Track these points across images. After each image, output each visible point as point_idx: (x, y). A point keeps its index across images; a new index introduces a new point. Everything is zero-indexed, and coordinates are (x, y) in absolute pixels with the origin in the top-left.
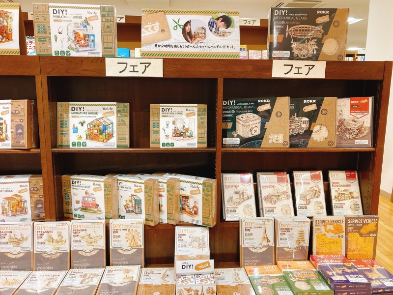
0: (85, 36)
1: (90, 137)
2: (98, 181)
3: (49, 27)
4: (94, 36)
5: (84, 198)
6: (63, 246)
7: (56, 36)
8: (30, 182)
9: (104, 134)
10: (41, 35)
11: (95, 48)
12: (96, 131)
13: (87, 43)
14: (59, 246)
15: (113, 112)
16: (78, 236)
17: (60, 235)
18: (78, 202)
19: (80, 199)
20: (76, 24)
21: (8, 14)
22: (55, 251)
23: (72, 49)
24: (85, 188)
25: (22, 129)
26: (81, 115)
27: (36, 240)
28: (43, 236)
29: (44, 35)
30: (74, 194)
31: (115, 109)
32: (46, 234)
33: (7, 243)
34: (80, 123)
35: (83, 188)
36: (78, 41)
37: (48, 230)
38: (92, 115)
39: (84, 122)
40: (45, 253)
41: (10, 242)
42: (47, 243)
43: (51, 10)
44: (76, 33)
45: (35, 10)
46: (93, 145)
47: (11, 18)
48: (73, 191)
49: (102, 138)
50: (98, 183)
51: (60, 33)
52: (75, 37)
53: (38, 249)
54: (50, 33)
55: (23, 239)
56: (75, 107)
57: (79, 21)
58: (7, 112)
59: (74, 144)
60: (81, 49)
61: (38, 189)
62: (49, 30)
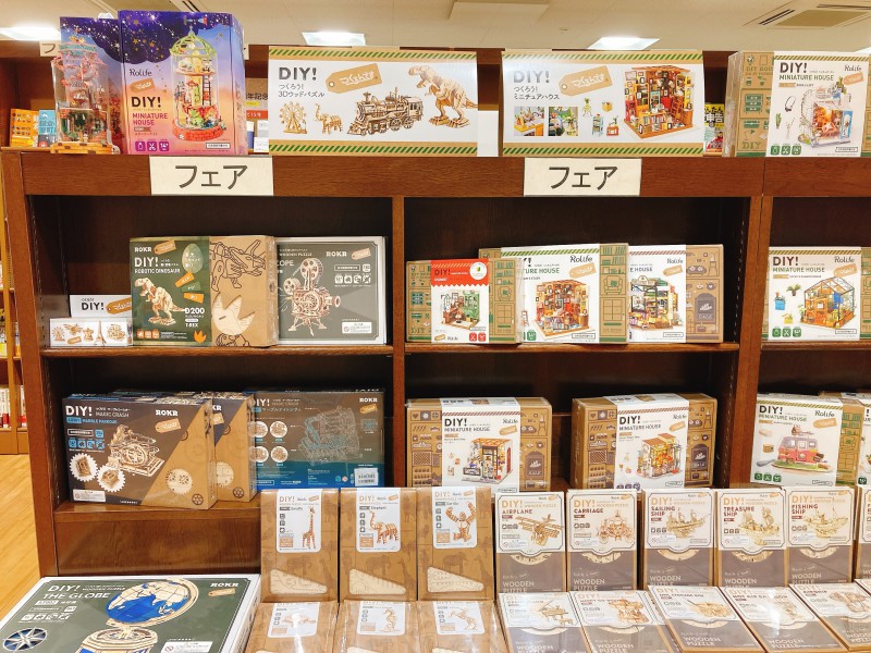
0: (834, 115)
1: (810, 317)
2: (827, 407)
3: (769, 98)
4: (851, 113)
5: (786, 440)
6: (774, 538)
7: (778, 116)
8: (690, 409)
9: (836, 311)
10: (750, 115)
11: (850, 139)
12: (820, 306)
13: (835, 130)
14: (766, 537)
15: (854, 266)
16: (800, 517)
17: (767, 515)
18: (769, 449)
19: (776, 442)
20: (820, 90)
21: (684, 74)
22: (758, 548)
23: (807, 141)
24: (792, 421)
25: (711, 303)
26: (791, 273)
27: (723, 526)
28: (736, 518)
29: (756, 115)
30: (761, 433)
31: (857, 259)
32: (740, 513)
33: (664, 530)
34: (790, 289)
35: (788, 421)
36: (820, 125)
37: (745, 506)
38: (814, 273)
39: (798, 288)
40: (739, 552)
41: (671, 529)
42: (743, 530)
43: (777, 63)
44: (818, 109)
45: (747, 64)
46: (814, 334)
47: (689, 82)
48: (758, 427)
49: (831, 320)
50: (828, 411)
51: (787, 110)
52: (815, 117)
53: (727, 543)
54: (768, 111)
55: (695, 523)
56: (781, 257)
57: (827, 84)
58: (678, 269)
59: (776, 332)
60: (823, 141)
61: (701, 423)
62: (768, 104)
